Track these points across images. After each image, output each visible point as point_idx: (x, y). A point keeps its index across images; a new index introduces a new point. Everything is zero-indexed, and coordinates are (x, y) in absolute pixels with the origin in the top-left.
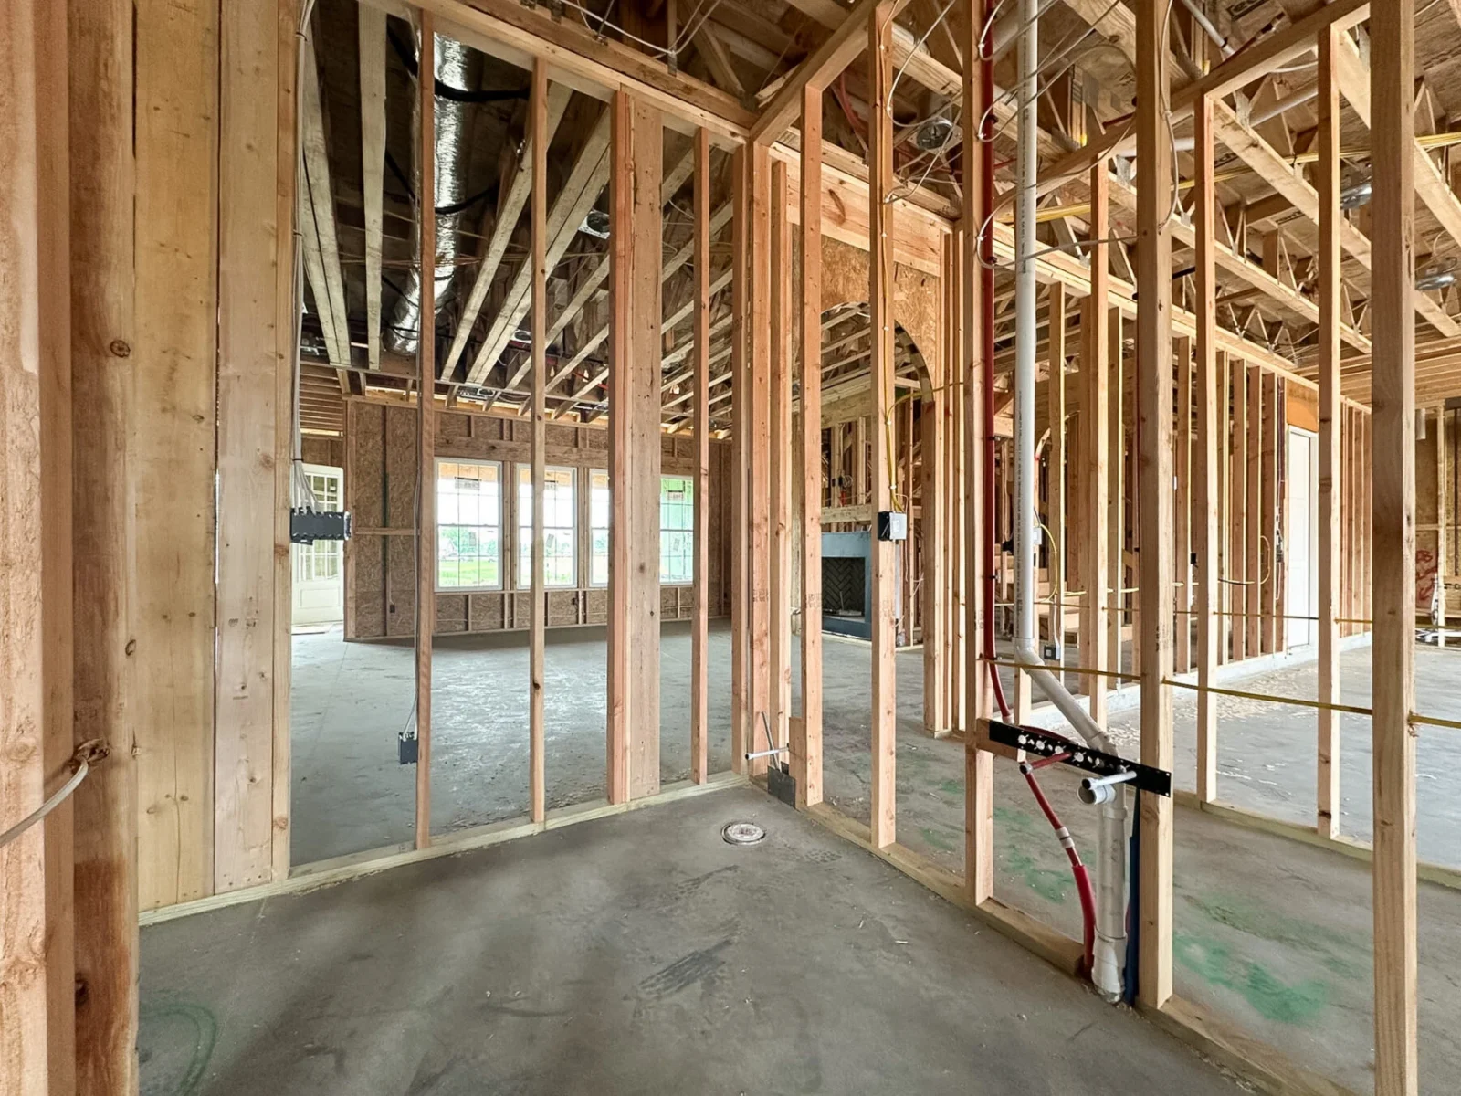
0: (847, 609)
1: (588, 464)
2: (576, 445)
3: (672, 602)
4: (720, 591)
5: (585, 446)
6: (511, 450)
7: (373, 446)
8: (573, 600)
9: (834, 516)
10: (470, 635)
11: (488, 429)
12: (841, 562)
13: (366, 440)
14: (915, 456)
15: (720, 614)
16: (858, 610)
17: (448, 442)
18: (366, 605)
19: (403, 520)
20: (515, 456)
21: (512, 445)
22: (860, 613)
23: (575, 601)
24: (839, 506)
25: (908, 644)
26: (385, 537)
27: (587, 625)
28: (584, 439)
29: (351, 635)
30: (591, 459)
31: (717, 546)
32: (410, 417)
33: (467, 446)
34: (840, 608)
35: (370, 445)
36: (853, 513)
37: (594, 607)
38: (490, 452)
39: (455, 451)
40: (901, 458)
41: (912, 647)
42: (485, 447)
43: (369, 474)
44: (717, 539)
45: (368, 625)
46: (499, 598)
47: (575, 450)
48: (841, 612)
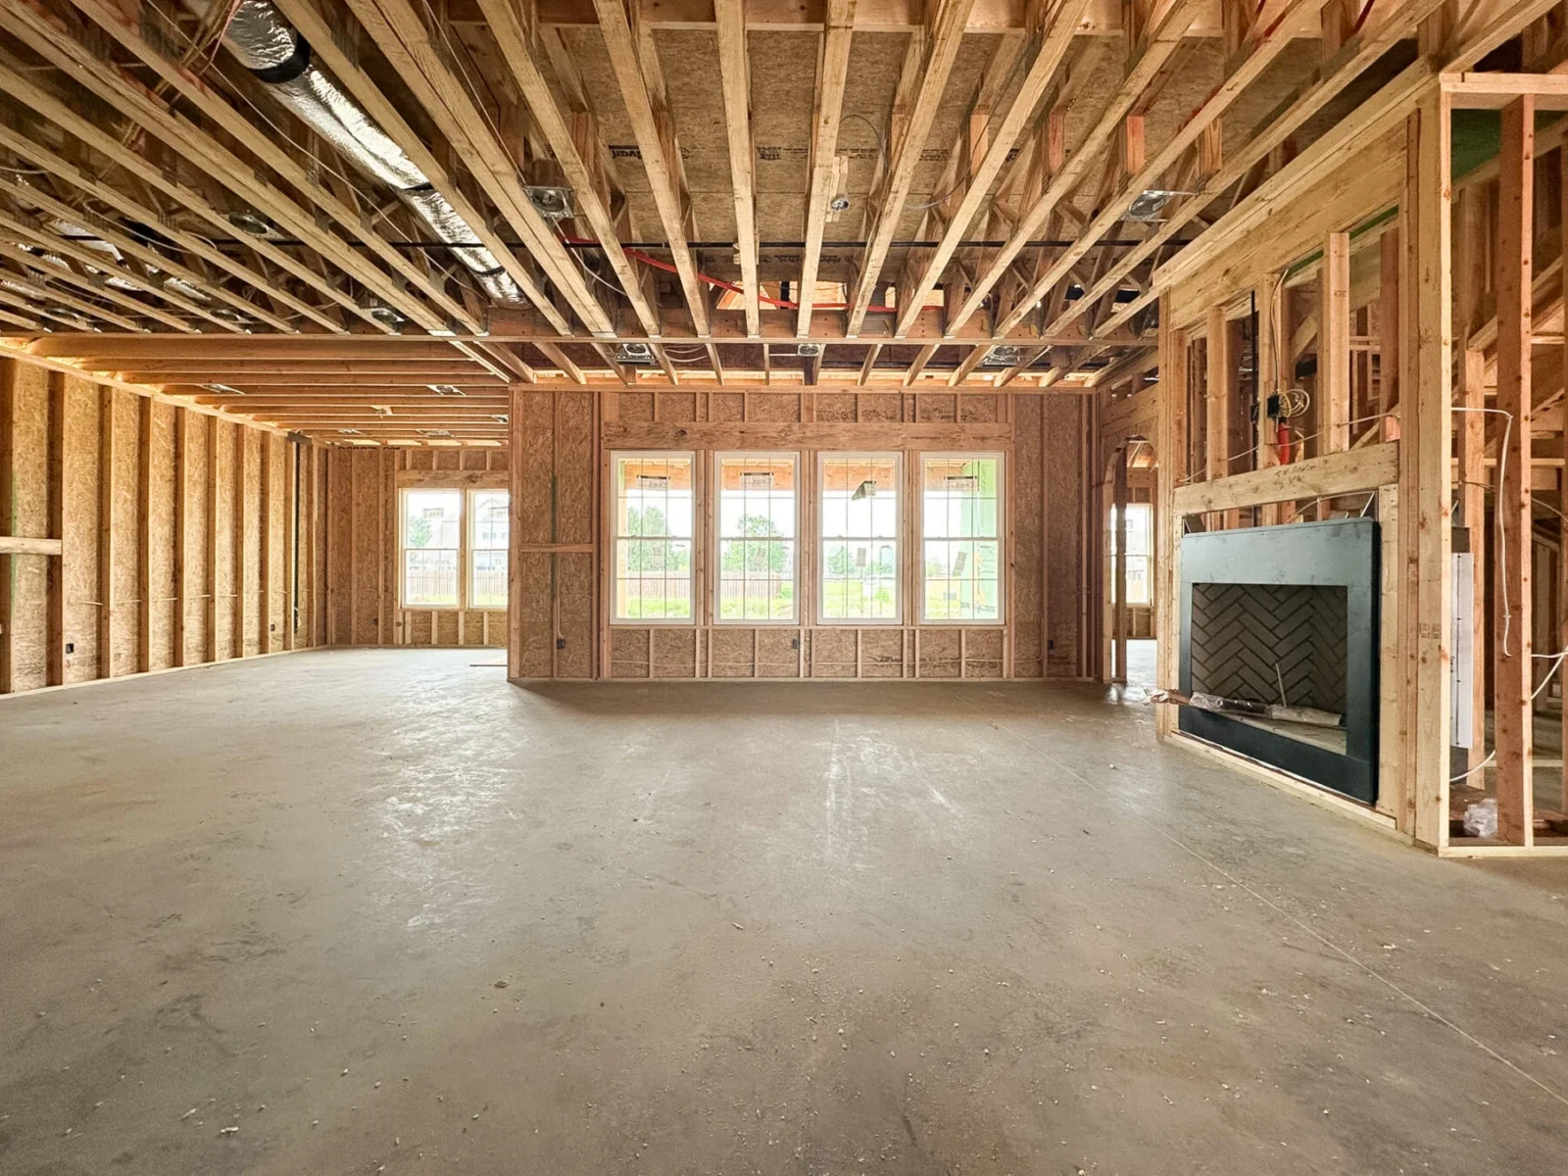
0: (1294, 704)
1: (814, 445)
2: (799, 419)
3: (952, 652)
4: (1040, 635)
5: (811, 420)
6: (705, 435)
7: (543, 444)
8: (794, 641)
9: (1256, 490)
10: (653, 684)
11: (678, 409)
12: (1281, 596)
13: (536, 435)
14: (1539, 309)
15: (1041, 675)
16: (1331, 710)
17: (627, 431)
18: (535, 638)
19: (575, 533)
20: (710, 443)
21: (705, 427)
22: (1335, 721)
23: (796, 644)
24: (1270, 465)
25: (1510, 833)
26: (553, 555)
27: (812, 679)
28: (809, 409)
29: (515, 675)
30: (820, 437)
31: (1034, 564)
32: (586, 403)
33: (649, 432)
34: (1277, 701)
35: (540, 441)
36: (1309, 477)
37: (825, 653)
38: (680, 439)
39: (633, 442)
40: (1478, 325)
41: (1530, 848)
42: (672, 433)
43: (539, 477)
44: (1036, 551)
45: (536, 662)
46: (690, 636)
47: (796, 427)
48: (1277, 712)
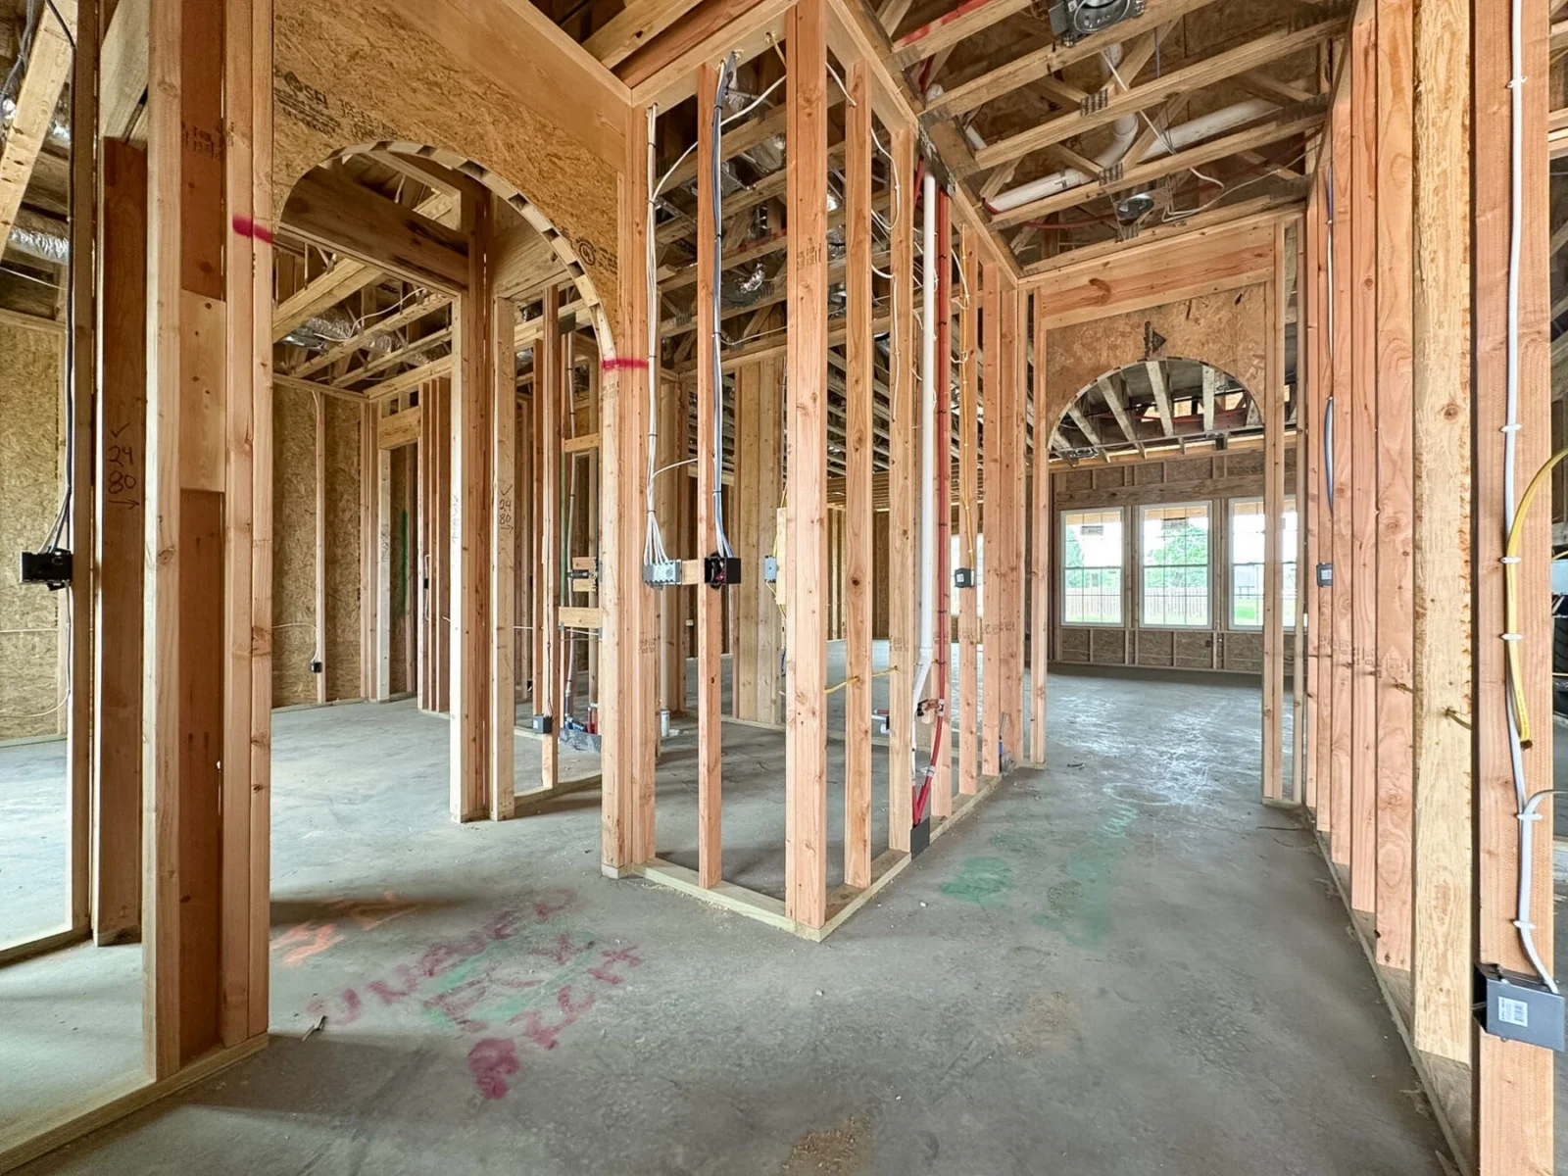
1: (1225, 494)
2: (1211, 476)
5: (1222, 476)
6: (1132, 494)
8: (1208, 642)
10: (1092, 666)
11: (1109, 479)
17: (1071, 497)
20: (1136, 500)
21: (1131, 489)
23: (1209, 644)
27: (1227, 671)
28: (1220, 468)
30: (1230, 489)
33: (1089, 497)
37: (1236, 652)
38: (1109, 500)
39: (1078, 504)
42: (1105, 495)
46: (1121, 635)
47: (1209, 482)
